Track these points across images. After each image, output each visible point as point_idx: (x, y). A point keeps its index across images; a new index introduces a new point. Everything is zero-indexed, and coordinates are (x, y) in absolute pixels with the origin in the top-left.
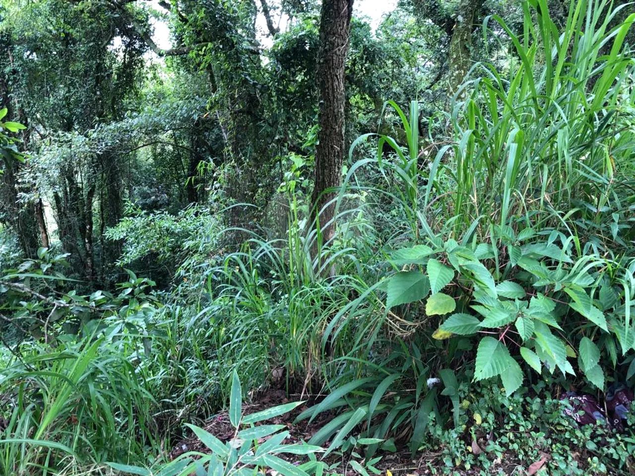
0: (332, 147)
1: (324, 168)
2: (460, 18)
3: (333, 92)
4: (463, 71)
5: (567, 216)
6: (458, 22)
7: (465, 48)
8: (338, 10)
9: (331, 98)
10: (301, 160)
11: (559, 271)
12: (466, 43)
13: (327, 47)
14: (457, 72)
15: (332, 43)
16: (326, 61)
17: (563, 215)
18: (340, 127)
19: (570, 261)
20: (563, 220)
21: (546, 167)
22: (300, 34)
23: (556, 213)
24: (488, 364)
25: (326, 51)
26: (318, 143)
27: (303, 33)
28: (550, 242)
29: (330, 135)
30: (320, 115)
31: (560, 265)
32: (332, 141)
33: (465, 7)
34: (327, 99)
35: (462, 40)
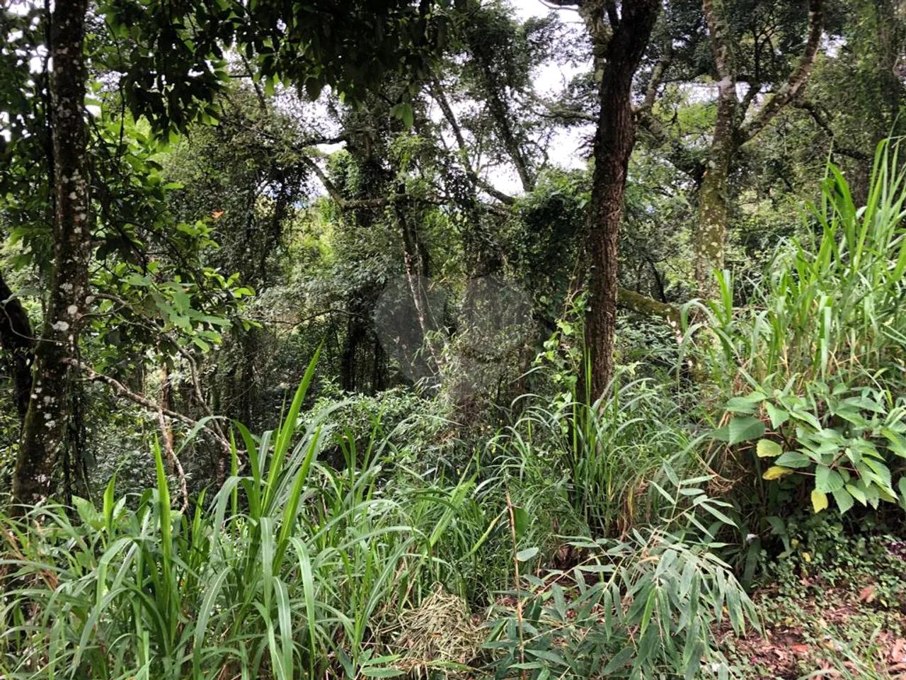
0: (605, 313)
1: (594, 335)
2: (712, 164)
3: (607, 257)
4: (717, 226)
5: (876, 375)
6: (710, 168)
7: (720, 198)
8: (615, 175)
9: (605, 263)
10: (569, 328)
11: (875, 419)
12: (720, 192)
13: (601, 213)
14: (710, 227)
15: (607, 208)
16: (599, 226)
17: (873, 374)
18: (613, 293)
19: (884, 412)
20: (873, 378)
21: (853, 330)
22: (553, 194)
23: (865, 372)
24: (825, 485)
25: (599, 216)
26: (590, 309)
27: (558, 192)
28: (864, 395)
29: (603, 301)
30: (590, 281)
31: (876, 415)
32: (605, 308)
33: (717, 151)
34: (599, 263)
35: (716, 189)
